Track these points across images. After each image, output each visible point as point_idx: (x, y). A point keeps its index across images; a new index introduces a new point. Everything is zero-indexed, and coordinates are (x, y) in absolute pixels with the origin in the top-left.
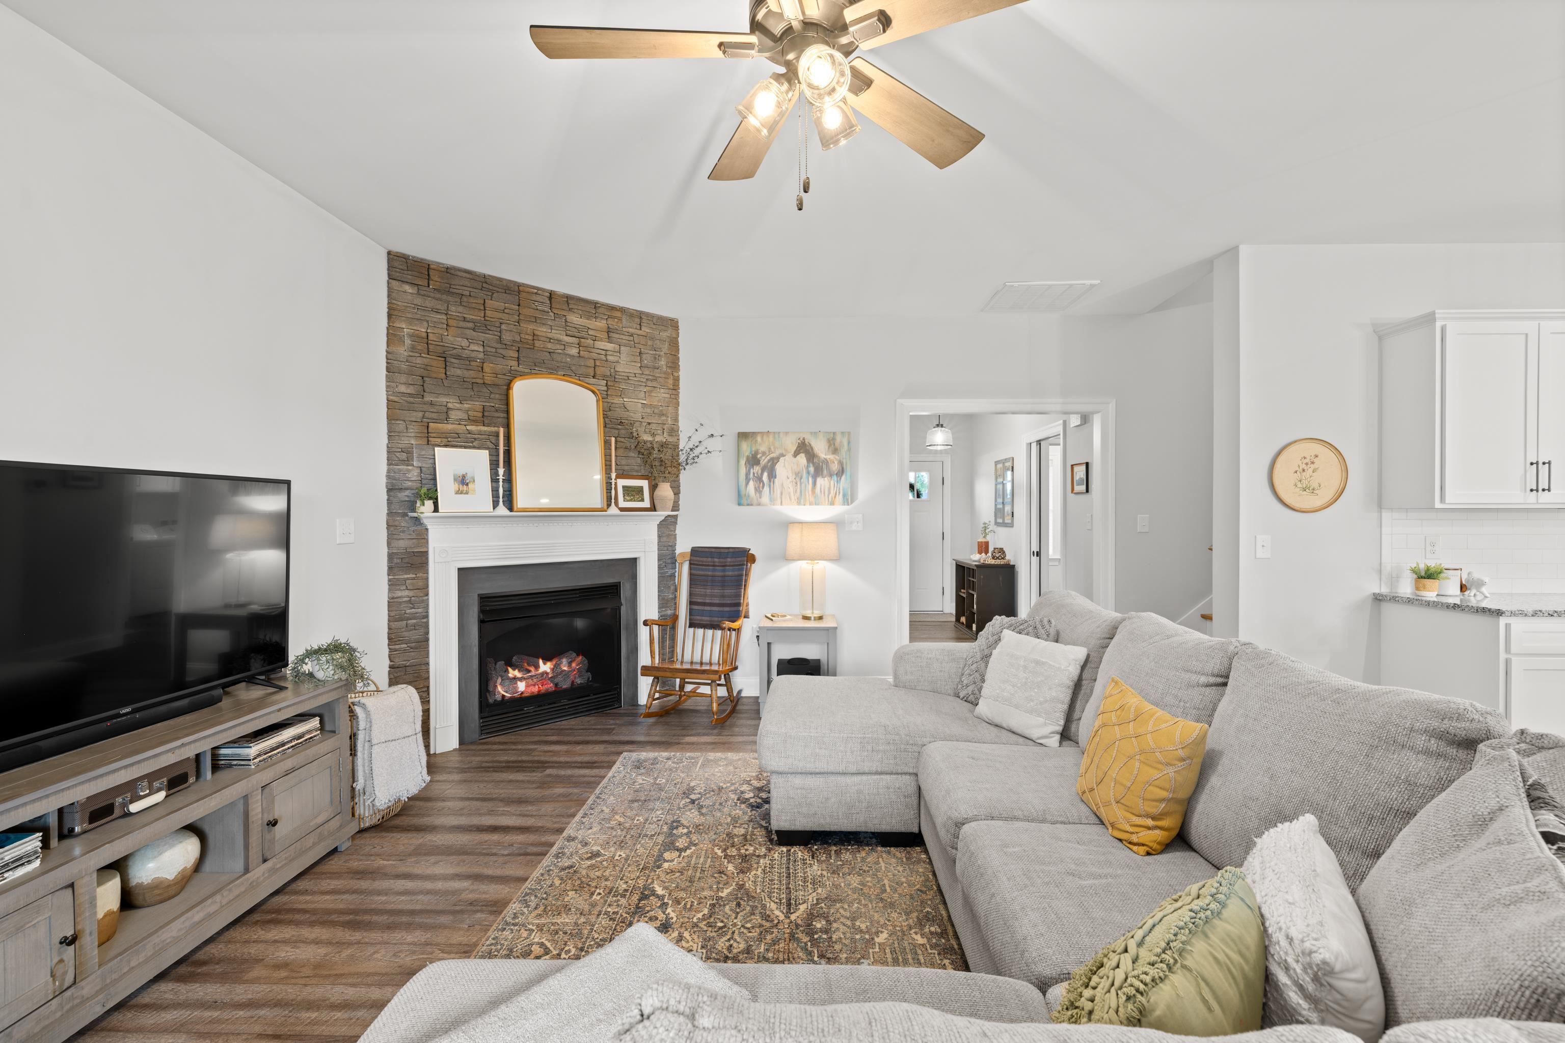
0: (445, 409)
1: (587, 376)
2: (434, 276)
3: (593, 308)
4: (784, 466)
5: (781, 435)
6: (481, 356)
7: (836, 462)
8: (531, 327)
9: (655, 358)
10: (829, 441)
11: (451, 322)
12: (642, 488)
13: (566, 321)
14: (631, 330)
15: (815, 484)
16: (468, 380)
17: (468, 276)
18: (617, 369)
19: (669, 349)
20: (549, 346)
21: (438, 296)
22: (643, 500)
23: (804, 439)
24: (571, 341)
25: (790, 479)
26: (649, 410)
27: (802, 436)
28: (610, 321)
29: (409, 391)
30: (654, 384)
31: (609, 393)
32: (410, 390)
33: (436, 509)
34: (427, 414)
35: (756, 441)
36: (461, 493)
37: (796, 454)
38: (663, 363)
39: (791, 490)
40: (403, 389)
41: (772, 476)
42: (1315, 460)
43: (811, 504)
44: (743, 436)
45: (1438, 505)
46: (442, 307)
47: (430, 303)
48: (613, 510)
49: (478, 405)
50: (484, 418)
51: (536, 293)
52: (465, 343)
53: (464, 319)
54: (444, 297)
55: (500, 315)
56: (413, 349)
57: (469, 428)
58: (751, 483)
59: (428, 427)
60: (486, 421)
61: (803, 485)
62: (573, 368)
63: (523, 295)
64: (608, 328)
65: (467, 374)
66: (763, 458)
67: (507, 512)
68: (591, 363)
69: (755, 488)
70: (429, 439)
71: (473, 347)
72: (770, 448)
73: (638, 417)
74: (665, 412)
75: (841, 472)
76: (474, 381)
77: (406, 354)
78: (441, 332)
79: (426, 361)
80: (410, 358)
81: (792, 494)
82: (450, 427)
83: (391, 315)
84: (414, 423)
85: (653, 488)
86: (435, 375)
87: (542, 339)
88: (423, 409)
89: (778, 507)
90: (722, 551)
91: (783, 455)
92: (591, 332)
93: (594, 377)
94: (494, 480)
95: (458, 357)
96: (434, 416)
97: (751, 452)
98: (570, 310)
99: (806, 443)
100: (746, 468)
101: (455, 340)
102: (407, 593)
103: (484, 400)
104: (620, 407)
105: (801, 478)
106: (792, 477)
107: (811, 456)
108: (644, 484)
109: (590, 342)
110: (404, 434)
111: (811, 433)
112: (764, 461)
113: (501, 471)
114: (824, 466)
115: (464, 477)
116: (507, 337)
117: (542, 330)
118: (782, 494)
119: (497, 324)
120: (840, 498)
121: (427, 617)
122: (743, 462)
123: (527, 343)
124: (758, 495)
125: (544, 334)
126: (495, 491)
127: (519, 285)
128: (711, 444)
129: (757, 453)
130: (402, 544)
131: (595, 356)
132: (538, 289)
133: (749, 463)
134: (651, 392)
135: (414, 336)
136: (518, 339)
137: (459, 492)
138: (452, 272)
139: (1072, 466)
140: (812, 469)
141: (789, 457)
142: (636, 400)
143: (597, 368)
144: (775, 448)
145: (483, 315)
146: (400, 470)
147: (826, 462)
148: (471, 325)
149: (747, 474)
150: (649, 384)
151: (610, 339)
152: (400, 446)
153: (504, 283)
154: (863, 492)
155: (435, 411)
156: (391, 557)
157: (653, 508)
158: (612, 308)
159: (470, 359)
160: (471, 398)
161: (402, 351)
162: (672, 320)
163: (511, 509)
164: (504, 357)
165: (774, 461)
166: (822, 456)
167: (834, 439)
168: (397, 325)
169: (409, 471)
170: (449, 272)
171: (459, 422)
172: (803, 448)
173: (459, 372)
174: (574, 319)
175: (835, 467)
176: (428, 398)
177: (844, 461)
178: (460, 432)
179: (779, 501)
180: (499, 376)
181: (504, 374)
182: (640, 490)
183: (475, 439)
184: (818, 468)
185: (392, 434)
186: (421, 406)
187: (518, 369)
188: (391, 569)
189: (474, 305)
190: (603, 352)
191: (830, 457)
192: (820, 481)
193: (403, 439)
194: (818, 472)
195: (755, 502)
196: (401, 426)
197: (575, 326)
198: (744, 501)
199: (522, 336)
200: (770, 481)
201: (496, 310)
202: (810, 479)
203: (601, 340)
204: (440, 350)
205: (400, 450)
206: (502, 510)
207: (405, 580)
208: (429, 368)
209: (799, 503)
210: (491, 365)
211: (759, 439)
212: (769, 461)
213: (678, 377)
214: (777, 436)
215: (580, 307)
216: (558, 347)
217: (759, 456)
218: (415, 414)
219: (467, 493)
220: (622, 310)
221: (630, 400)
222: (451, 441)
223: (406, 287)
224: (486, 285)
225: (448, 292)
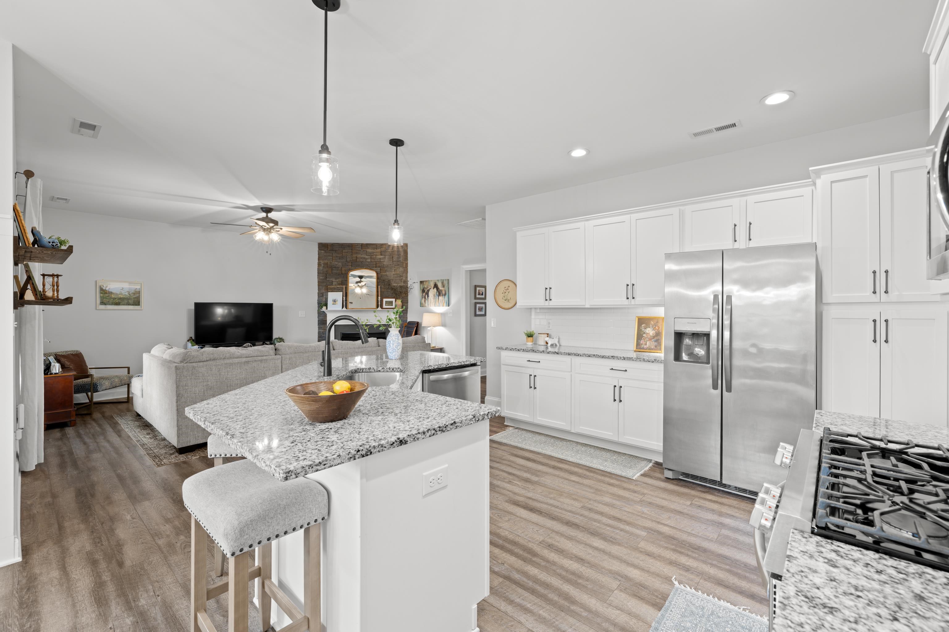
0: (331, 282)
1: (374, 267)
2: (329, 247)
3: (376, 246)
6: (341, 266)
8: (356, 255)
9: (398, 258)
13: (367, 252)
14: (388, 250)
16: (337, 273)
17: (337, 245)
18: (384, 263)
19: (404, 254)
20: (361, 260)
21: (330, 252)
22: (392, 305)
24: (368, 257)
26: (396, 276)
28: (382, 249)
30: (398, 267)
31: (381, 271)
32: (323, 278)
33: (327, 309)
34: (327, 283)
37: (434, 288)
38: (401, 259)
40: (321, 278)
41: (428, 296)
42: (509, 288)
44: (421, 282)
46: (331, 254)
47: (327, 254)
48: (379, 308)
49: (340, 280)
52: (337, 263)
53: (337, 257)
54: (332, 252)
55: (347, 254)
56: (324, 267)
57: (338, 286)
59: (327, 287)
60: (341, 284)
62: (368, 265)
63: (353, 247)
64: (381, 251)
65: (337, 271)
67: (346, 310)
68: (375, 263)
70: (328, 290)
71: (339, 264)
73: (392, 278)
74: (402, 276)
76: (339, 273)
78: (330, 261)
79: (327, 270)
80: (323, 270)
83: (319, 259)
84: (324, 286)
85: (396, 301)
86: (329, 273)
87: (359, 258)
91: (430, 289)
92: (375, 254)
93: (376, 267)
94: (343, 301)
95: (335, 267)
96: (329, 284)
98: (368, 248)
101: (335, 263)
103: (341, 278)
104: (385, 276)
106: (433, 296)
107: (438, 289)
108: (393, 300)
109: (375, 256)
110: (321, 289)
113: (344, 298)
115: (335, 300)
116: (348, 260)
117: (359, 256)
119: (346, 256)
120: (445, 304)
123: (354, 260)
126: (343, 303)
127: (352, 244)
128: (414, 285)
130: (321, 318)
131: (376, 261)
132: (358, 244)
134: (397, 269)
135: (324, 264)
136: (352, 260)
137: (333, 304)
140: (438, 293)
142: (391, 273)
143: (377, 264)
145: (342, 254)
146: (321, 299)
147: (441, 290)
148: (339, 258)
150: (396, 267)
151: (381, 255)
152: (320, 292)
153: (348, 244)
154: (453, 301)
155: (329, 282)
156: (318, 320)
158: (382, 245)
159: (338, 268)
160: (338, 278)
161: (321, 268)
162: (405, 244)
163: (347, 309)
164: (347, 265)
165: (428, 291)
166: (440, 288)
168: (320, 261)
169: (323, 299)
170: (333, 245)
171: (335, 285)
172: (436, 286)
173: (335, 271)
174: (369, 250)
175: (444, 292)
176: (328, 279)
178: (334, 288)
180: (345, 271)
181: (347, 271)
182: (391, 302)
183: (340, 289)
185: (319, 289)
186: (326, 281)
187: (350, 268)
188: (319, 323)
189: (339, 252)
190: (379, 259)
191: (442, 289)
192: (440, 297)
194: (439, 295)
196: (321, 287)
197: (370, 253)
199: (353, 258)
201: (345, 252)
203: (378, 255)
204: (331, 266)
206: (344, 309)
207: (322, 327)
209: (435, 306)
210: (344, 268)
211: (425, 283)
213: (407, 263)
215: (371, 247)
216: (364, 260)
218: (324, 284)
219: (335, 304)
221: (388, 273)
222: (333, 290)
223: (323, 252)
224: (343, 246)
225: (333, 250)
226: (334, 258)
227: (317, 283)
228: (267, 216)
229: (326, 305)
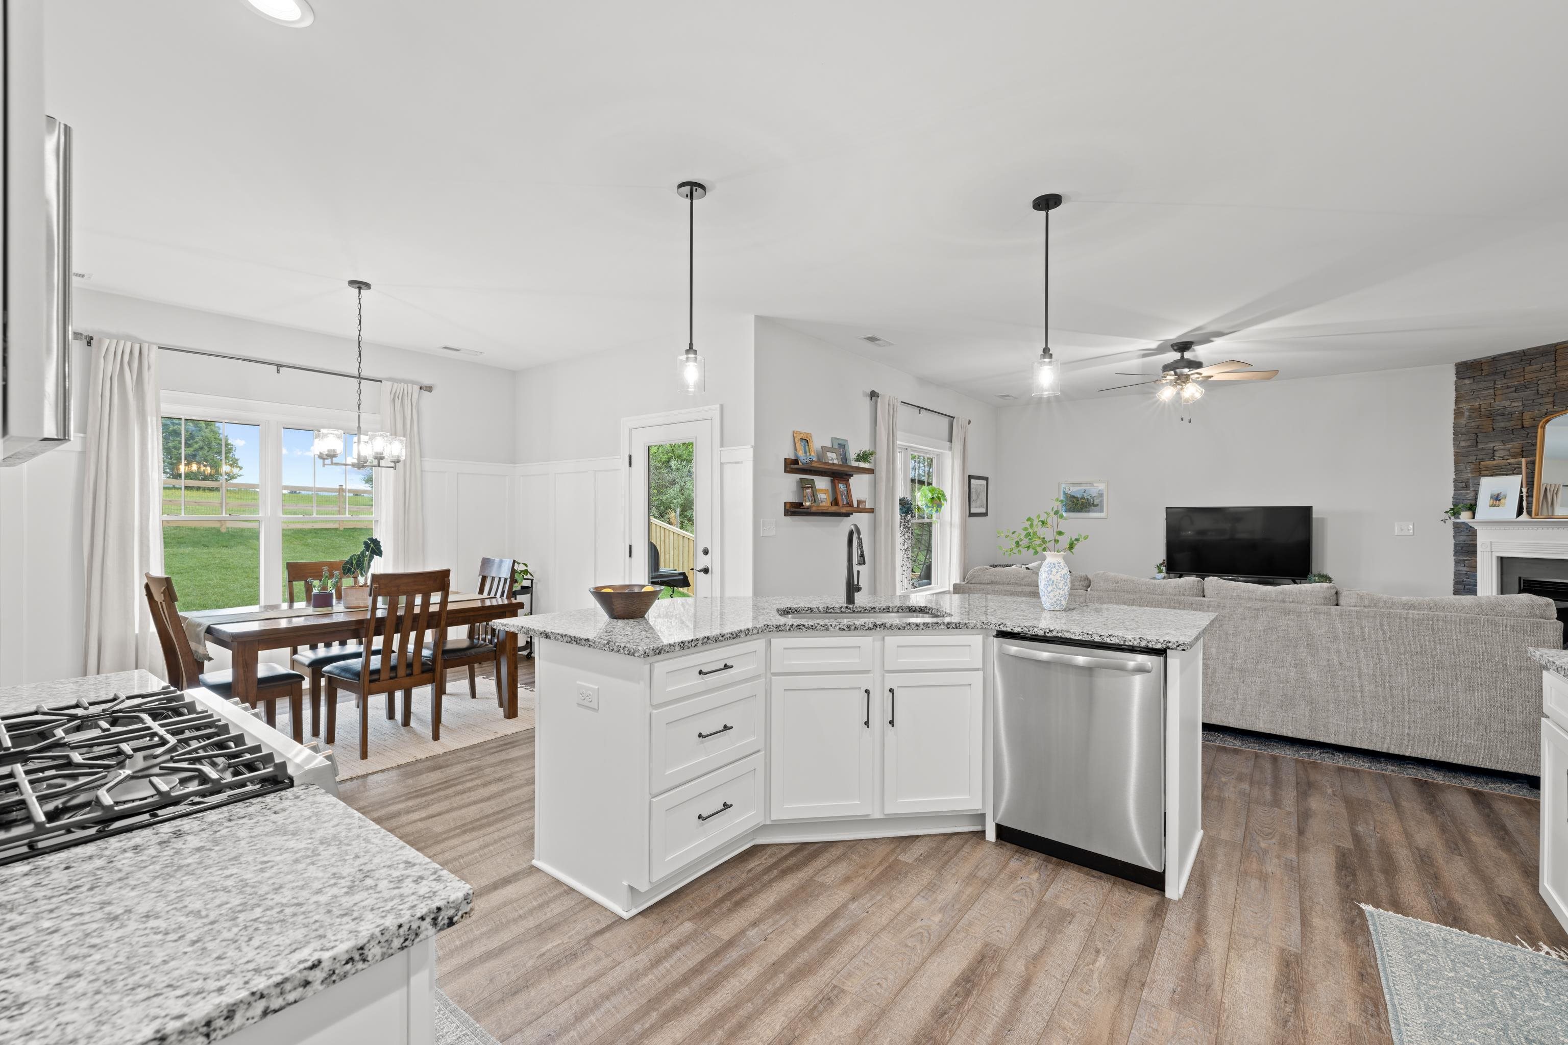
0: (1491, 451)
2: (1485, 367)
6: (1521, 408)
16: (1510, 428)
17: (1509, 357)
21: (1489, 378)
32: (1468, 443)
33: (1476, 517)
34: (1479, 457)
36: (1494, 506)
40: (1463, 444)
46: (1490, 384)
47: (1482, 385)
49: (1517, 444)
50: (1523, 452)
52: (1507, 403)
53: (1508, 387)
54: (1492, 377)
55: (1537, 374)
56: (1470, 417)
57: (1510, 461)
59: (1479, 465)
60: (1524, 454)
63: (1559, 351)
65: (1508, 424)
67: (1528, 519)
70: (1481, 472)
71: (1514, 404)
76: (1515, 427)
77: (1465, 422)
78: (1489, 401)
79: (1478, 423)
80: (1469, 424)
82: (1495, 462)
83: (1457, 402)
84: (1471, 464)
86: (1484, 431)
88: (1477, 454)
94: (1521, 496)
95: (1502, 414)
96: (1484, 457)
101: (1501, 403)
102: (1465, 569)
103: (1522, 439)
110: (1464, 471)
113: (1525, 490)
115: (1498, 495)
116: (1544, 389)
119: (1535, 382)
121: (1476, 586)
126: (1520, 504)
130: (1462, 542)
135: (1471, 410)
136: (1554, 387)
137: (1492, 506)
138: (1497, 359)
145: (1523, 379)
146: (1462, 494)
148: (1513, 389)
152: (1462, 479)
153: (1541, 349)
155: (1485, 453)
156: (1455, 545)
159: (1512, 414)
160: (1512, 440)
161: (1463, 421)
163: (1531, 517)
164: (1540, 404)
168: (1461, 406)
169: (1468, 493)
170: (1495, 360)
171: (1503, 458)
173: (1502, 424)
176: (1480, 446)
178: (1501, 465)
180: (1536, 419)
181: (1541, 417)
183: (1515, 468)
185: (1457, 472)
186: (1475, 452)
187: (1553, 410)
188: (1456, 553)
189: (1515, 375)
193: (1463, 474)
196: (1462, 466)
199: (1558, 383)
201: (1533, 372)
204: (1489, 413)
205: (1462, 481)
206: (1525, 517)
207: (1464, 561)
208: (1481, 427)
210: (1530, 413)
218: (1472, 458)
219: (1499, 506)
222: (1495, 472)
223: (1467, 381)
224: (1525, 357)
225: (1495, 373)
226: (1497, 393)
227: (1452, 458)
228: (1182, 357)
229: (1472, 508)
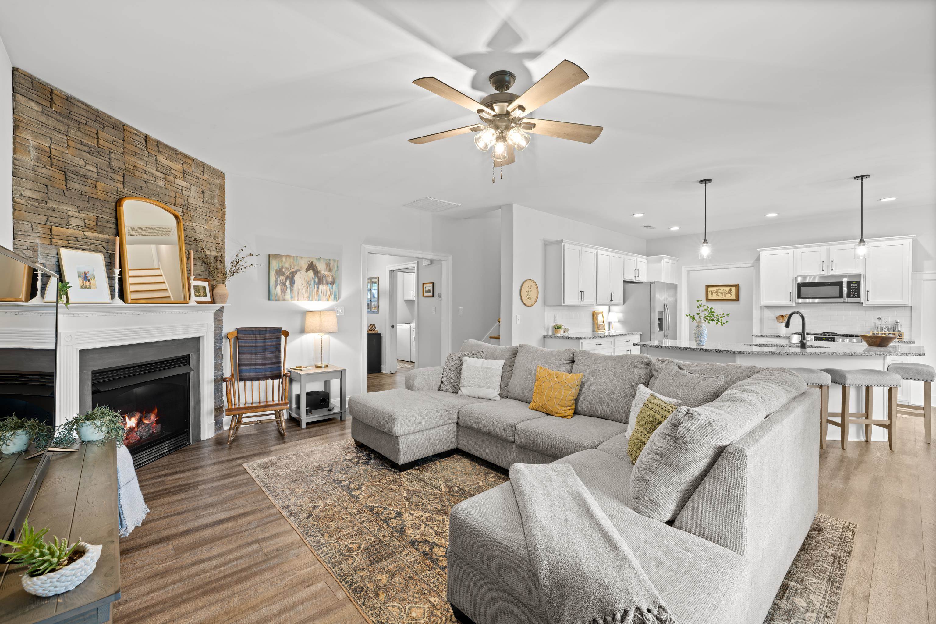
0: (66, 216)
1: (170, 203)
2: (56, 100)
3: (174, 154)
4: (300, 277)
5: (298, 258)
6: (95, 175)
7: (330, 277)
8: (133, 159)
9: (212, 197)
10: (326, 264)
11: (70, 143)
12: (204, 287)
13: (156, 160)
14: (198, 175)
15: (318, 288)
16: (85, 194)
17: (85, 107)
18: (189, 201)
19: (220, 192)
20: (145, 176)
21: (60, 118)
22: (206, 296)
23: (312, 262)
24: (159, 176)
25: (304, 285)
26: (208, 233)
27: (311, 260)
28: (184, 166)
29: (34, 196)
30: (211, 215)
31: (184, 218)
32: (36, 196)
34: (50, 219)
35: (282, 260)
36: (85, 288)
37: (307, 270)
38: (216, 201)
39: (304, 292)
40: (28, 193)
41: (292, 283)
42: (531, 288)
43: (316, 300)
44: (272, 256)
45: (563, 305)
46: (63, 128)
47: (52, 122)
48: (193, 303)
49: (93, 215)
50: (97, 226)
51: (136, 134)
52: (82, 163)
53: (81, 143)
54: (65, 120)
55: (110, 145)
56: (38, 160)
57: (86, 233)
58: (279, 287)
59: (51, 230)
60: (99, 230)
61: (311, 289)
62: (161, 196)
63: (126, 133)
64: (184, 170)
65: (84, 189)
66: (287, 271)
67: (122, 303)
68: (173, 194)
69: (281, 290)
70: (54, 240)
71: (89, 167)
72: (291, 266)
73: (201, 237)
74: (217, 235)
75: (333, 283)
76: (90, 195)
77: (32, 163)
78: (62, 149)
79: (50, 173)
80: (36, 168)
81: (305, 294)
82: (70, 231)
84: (39, 225)
85: (212, 287)
86: (57, 186)
87: (140, 170)
88: (47, 214)
89: (295, 302)
90: (261, 329)
91: (299, 271)
92: (173, 171)
93: (175, 204)
94: (111, 278)
95: (76, 173)
96: (56, 220)
97: (278, 267)
98: (159, 152)
99: (313, 264)
100: (275, 277)
101: (74, 159)
103: (98, 212)
104: (190, 229)
105: (310, 285)
106: (304, 284)
107: (316, 272)
108: (206, 284)
109: (172, 178)
110: (30, 234)
111: (316, 259)
112: (287, 273)
113: (115, 271)
114: (324, 279)
115: (86, 274)
116: (115, 164)
117: (140, 164)
118: (298, 294)
119: (107, 152)
120: (332, 297)
122: (273, 273)
123: (130, 172)
124: (283, 294)
125: (141, 167)
126: (112, 287)
128: (249, 260)
129: (282, 268)
131: (175, 189)
132: (138, 131)
133: (277, 274)
134: (209, 220)
135: (39, 149)
136: (123, 167)
137: (83, 287)
138: (73, 101)
139: (423, 284)
140: (316, 280)
141: (303, 272)
142: (201, 225)
143: (177, 199)
144: (294, 266)
145: (96, 142)
147: (325, 276)
148: (87, 149)
149: (276, 281)
150: (208, 214)
151: (184, 179)
152: (26, 244)
153: (113, 120)
154: (344, 294)
155: (58, 216)
157: (213, 301)
158: (187, 157)
159: (85, 177)
160: (87, 209)
161: (29, 160)
162: (221, 172)
163: (124, 300)
164: (112, 179)
165: (293, 274)
166: (323, 272)
167: (329, 263)
168: (24, 135)
170: (69, 100)
171: (78, 228)
172: (311, 267)
173: (77, 186)
174: (161, 159)
175: (330, 279)
176: (51, 204)
177: (335, 276)
178: (79, 236)
179: (297, 298)
180: (108, 194)
181: (113, 194)
182: (204, 289)
183: (91, 243)
184: (320, 279)
186: (46, 211)
187: (124, 191)
189: (89, 133)
190: (180, 188)
191: (327, 273)
192: (321, 287)
193: (28, 237)
194: (320, 282)
195: (281, 298)
196: (27, 227)
197: (163, 165)
198: (273, 298)
199: (126, 165)
200: (291, 286)
201: (107, 141)
202: (316, 286)
203: (179, 178)
204: (62, 165)
205: (26, 248)
206: (118, 302)
208: (52, 179)
209: (309, 300)
210: (103, 184)
211: (284, 259)
212: (290, 273)
213: (225, 212)
214: (295, 258)
215: (166, 152)
216: (151, 178)
217: (284, 270)
218: (39, 217)
219: (90, 288)
220: (193, 160)
221: (197, 224)
222: (75, 243)
223: (28, 102)
224: (99, 119)
